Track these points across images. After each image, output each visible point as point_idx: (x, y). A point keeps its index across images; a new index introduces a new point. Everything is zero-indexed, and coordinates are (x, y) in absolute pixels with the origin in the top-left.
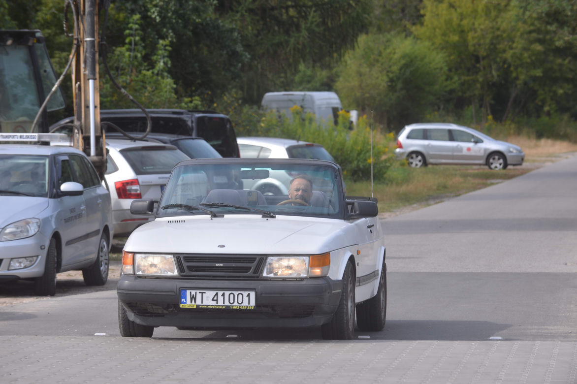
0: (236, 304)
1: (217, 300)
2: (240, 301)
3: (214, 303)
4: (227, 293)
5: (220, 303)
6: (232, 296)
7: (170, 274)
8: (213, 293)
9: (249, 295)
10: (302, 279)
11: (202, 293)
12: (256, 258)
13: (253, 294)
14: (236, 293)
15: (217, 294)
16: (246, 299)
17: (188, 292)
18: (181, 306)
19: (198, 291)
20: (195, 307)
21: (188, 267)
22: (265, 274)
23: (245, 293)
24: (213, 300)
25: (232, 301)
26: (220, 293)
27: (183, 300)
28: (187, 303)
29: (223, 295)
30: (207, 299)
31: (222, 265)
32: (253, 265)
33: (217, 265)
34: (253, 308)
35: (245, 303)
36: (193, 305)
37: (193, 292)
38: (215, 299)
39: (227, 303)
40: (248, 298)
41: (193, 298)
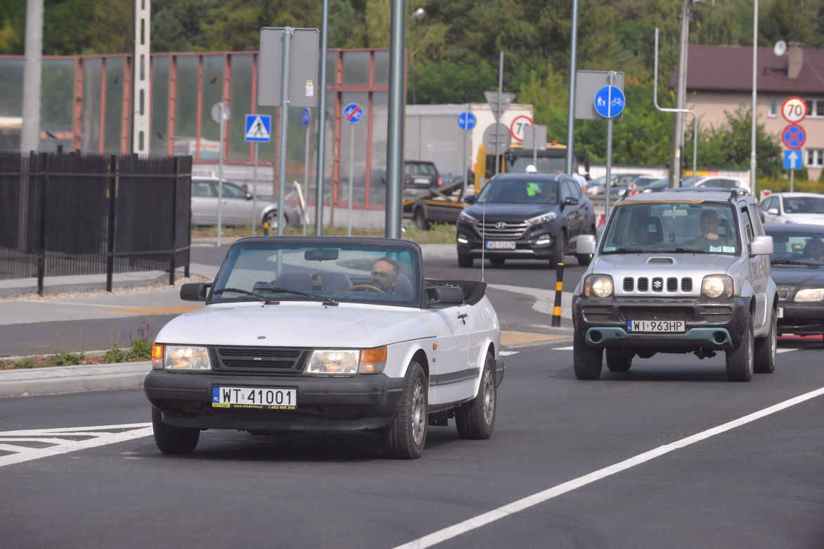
0: (274, 403)
1: (253, 399)
2: (279, 400)
3: (250, 402)
4: (265, 391)
5: (257, 402)
6: (270, 394)
7: (202, 368)
8: (249, 390)
9: (289, 394)
10: (352, 376)
11: (237, 390)
12: (299, 352)
13: (293, 392)
14: (275, 391)
15: (253, 392)
16: (286, 398)
17: (221, 389)
18: (214, 405)
19: (232, 389)
20: (229, 406)
21: (223, 361)
22: (309, 370)
23: (285, 392)
24: (249, 398)
25: (270, 400)
26: (257, 391)
27: (215, 398)
28: (220, 402)
29: (261, 393)
30: (243, 398)
31: (260, 359)
32: (297, 360)
33: (255, 359)
34: (293, 408)
35: (285, 403)
36: (227, 404)
37: (227, 390)
38: (252, 397)
39: (265, 403)
40: (288, 396)
41: (227, 396)
